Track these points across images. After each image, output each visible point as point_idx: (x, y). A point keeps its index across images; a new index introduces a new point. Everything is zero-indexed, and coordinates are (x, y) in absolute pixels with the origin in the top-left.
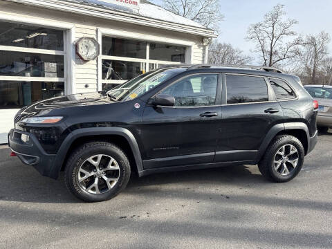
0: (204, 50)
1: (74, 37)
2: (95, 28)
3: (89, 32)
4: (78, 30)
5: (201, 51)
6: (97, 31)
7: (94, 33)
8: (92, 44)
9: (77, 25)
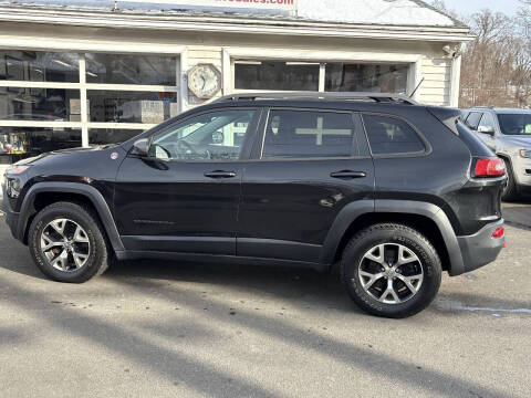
0: (449, 68)
1: (186, 64)
2: (219, 48)
3: (209, 55)
4: (192, 54)
5: (443, 70)
6: (222, 52)
7: (218, 55)
8: (211, 74)
9: (191, 47)
